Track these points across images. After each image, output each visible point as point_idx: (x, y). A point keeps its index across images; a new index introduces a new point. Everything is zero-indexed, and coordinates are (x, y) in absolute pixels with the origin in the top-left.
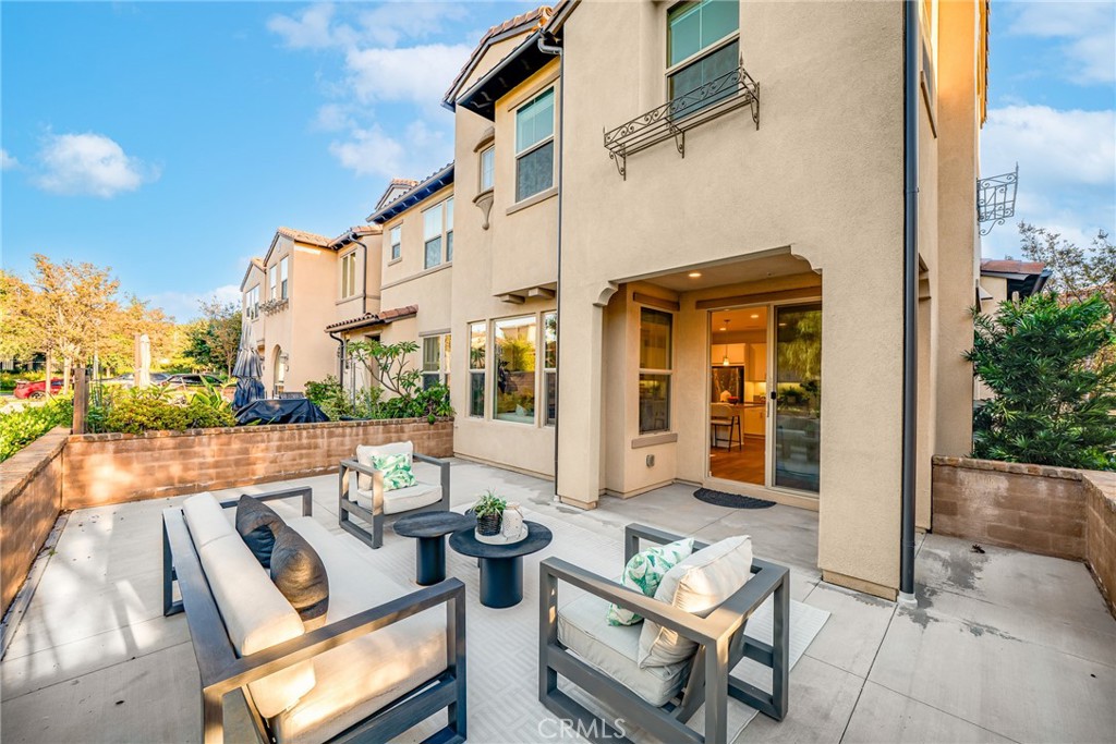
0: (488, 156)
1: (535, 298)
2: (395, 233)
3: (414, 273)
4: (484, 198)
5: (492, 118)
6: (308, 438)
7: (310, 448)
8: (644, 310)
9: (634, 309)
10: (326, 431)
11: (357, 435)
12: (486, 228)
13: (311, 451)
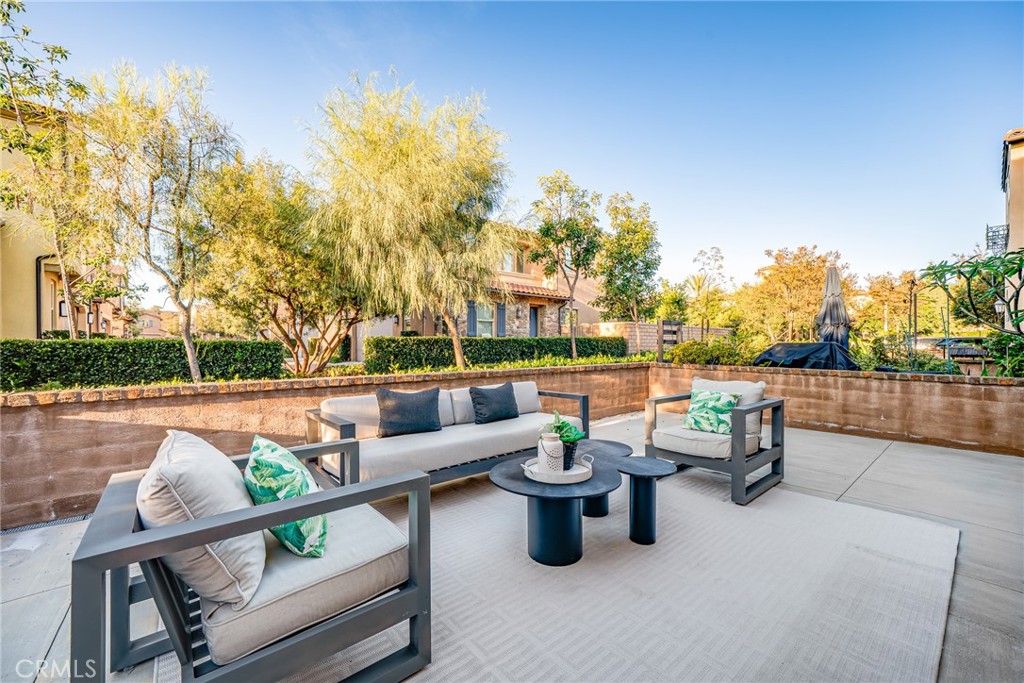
6: (817, 385)
7: (819, 398)
10: (840, 381)
11: (891, 391)
13: (822, 401)
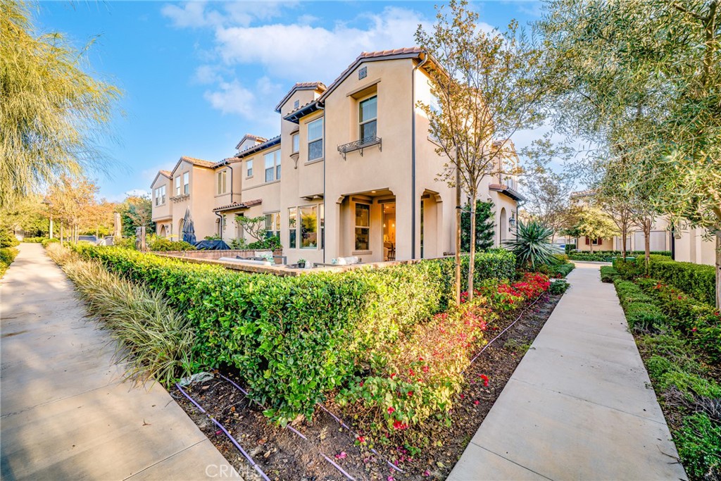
0: (296, 137)
1: (316, 199)
2: (249, 164)
3: (260, 184)
4: (295, 155)
5: (298, 123)
8: (357, 204)
9: (352, 204)
12: (296, 168)
